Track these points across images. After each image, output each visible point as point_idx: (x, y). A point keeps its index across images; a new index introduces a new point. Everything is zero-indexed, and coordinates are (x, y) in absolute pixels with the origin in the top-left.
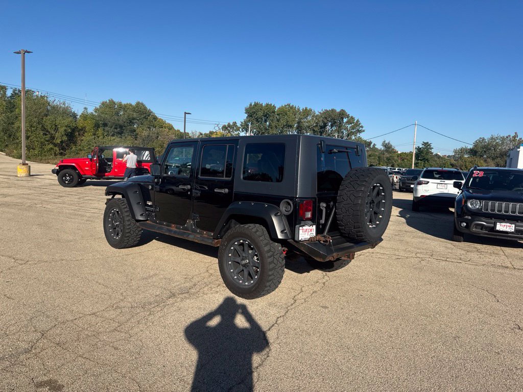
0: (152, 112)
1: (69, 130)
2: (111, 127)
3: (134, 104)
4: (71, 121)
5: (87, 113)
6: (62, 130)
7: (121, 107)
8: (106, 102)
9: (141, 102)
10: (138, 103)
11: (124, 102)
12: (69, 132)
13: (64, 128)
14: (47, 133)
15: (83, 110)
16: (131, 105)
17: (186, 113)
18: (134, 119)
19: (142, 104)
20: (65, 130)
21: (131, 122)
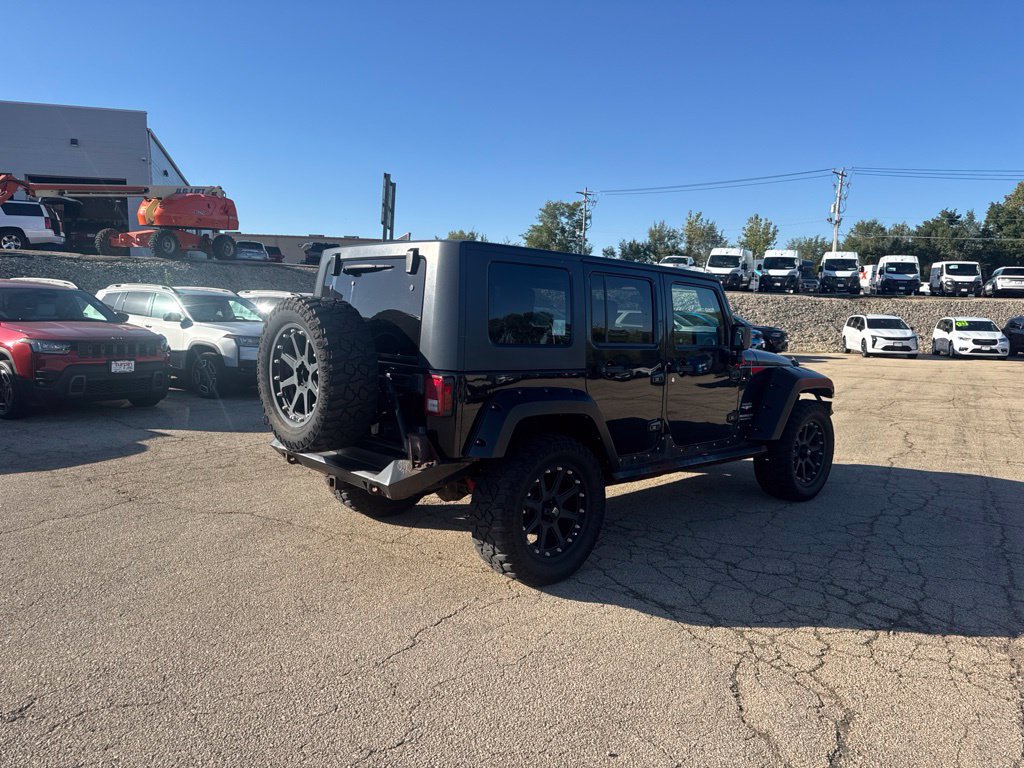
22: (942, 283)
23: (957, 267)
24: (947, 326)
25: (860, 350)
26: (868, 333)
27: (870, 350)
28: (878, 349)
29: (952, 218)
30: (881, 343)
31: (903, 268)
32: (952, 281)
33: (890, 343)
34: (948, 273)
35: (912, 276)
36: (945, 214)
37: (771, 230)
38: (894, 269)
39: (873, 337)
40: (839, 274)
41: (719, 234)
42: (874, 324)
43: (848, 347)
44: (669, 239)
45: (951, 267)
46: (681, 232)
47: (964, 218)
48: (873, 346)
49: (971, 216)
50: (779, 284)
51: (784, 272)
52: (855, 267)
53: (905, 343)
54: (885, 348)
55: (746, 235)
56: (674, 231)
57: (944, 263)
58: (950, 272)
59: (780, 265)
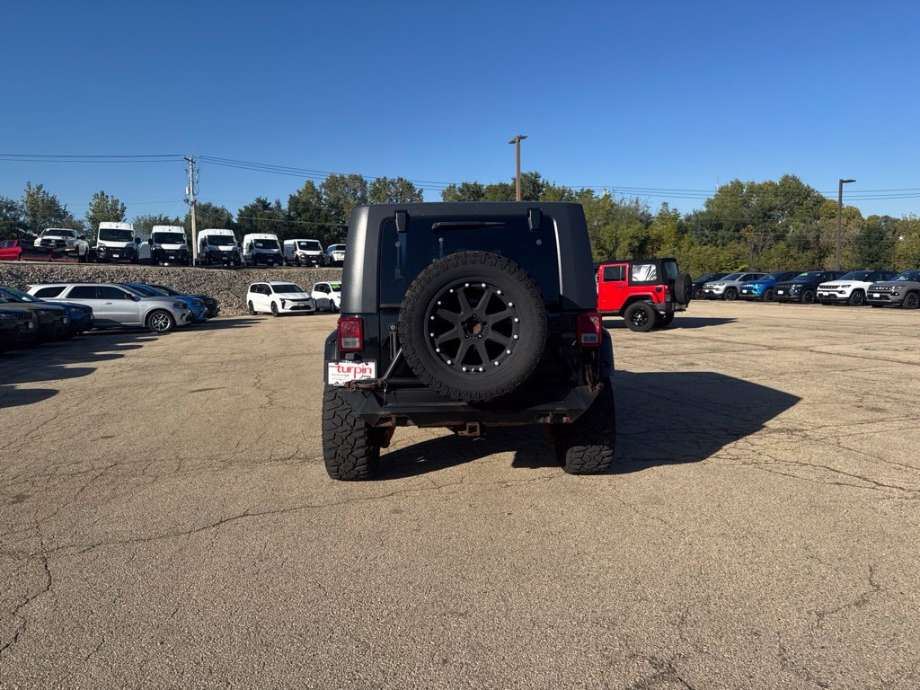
0: (813, 190)
1: (637, 244)
2: (729, 230)
3: (777, 181)
4: (639, 229)
5: (668, 211)
6: (624, 245)
7: (754, 190)
8: (727, 187)
9: (791, 175)
10: (786, 178)
11: (759, 181)
12: (636, 247)
13: (628, 241)
14: (604, 252)
15: (661, 207)
16: (772, 184)
17: (842, 182)
18: (771, 209)
19: (794, 178)
20: (630, 244)
21: (765, 215)
22: (297, 256)
23: (305, 244)
24: (324, 289)
25: (270, 311)
26: (276, 297)
27: (280, 310)
28: (287, 309)
29: (265, 205)
30: (289, 305)
31: (268, 244)
32: (305, 255)
33: (295, 304)
34: (301, 248)
35: (276, 250)
36: (259, 200)
37: (119, 207)
38: (261, 245)
39: (282, 300)
40: (222, 248)
41: (63, 208)
42: (278, 289)
43: (255, 310)
44: (8, 211)
45: (302, 244)
46: (21, 203)
47: (273, 205)
48: (283, 308)
49: (278, 203)
50: (173, 258)
51: (177, 247)
52: (233, 242)
53: (307, 303)
54: (292, 308)
55: (93, 211)
56: (13, 203)
57: (296, 241)
58: (302, 248)
59: (168, 239)
